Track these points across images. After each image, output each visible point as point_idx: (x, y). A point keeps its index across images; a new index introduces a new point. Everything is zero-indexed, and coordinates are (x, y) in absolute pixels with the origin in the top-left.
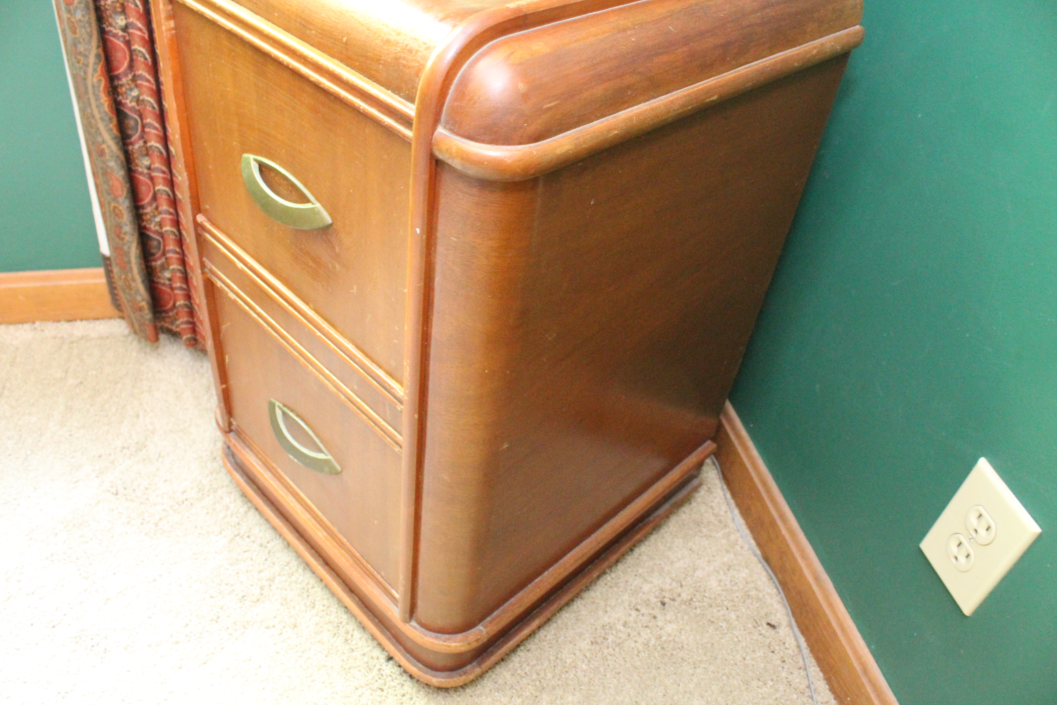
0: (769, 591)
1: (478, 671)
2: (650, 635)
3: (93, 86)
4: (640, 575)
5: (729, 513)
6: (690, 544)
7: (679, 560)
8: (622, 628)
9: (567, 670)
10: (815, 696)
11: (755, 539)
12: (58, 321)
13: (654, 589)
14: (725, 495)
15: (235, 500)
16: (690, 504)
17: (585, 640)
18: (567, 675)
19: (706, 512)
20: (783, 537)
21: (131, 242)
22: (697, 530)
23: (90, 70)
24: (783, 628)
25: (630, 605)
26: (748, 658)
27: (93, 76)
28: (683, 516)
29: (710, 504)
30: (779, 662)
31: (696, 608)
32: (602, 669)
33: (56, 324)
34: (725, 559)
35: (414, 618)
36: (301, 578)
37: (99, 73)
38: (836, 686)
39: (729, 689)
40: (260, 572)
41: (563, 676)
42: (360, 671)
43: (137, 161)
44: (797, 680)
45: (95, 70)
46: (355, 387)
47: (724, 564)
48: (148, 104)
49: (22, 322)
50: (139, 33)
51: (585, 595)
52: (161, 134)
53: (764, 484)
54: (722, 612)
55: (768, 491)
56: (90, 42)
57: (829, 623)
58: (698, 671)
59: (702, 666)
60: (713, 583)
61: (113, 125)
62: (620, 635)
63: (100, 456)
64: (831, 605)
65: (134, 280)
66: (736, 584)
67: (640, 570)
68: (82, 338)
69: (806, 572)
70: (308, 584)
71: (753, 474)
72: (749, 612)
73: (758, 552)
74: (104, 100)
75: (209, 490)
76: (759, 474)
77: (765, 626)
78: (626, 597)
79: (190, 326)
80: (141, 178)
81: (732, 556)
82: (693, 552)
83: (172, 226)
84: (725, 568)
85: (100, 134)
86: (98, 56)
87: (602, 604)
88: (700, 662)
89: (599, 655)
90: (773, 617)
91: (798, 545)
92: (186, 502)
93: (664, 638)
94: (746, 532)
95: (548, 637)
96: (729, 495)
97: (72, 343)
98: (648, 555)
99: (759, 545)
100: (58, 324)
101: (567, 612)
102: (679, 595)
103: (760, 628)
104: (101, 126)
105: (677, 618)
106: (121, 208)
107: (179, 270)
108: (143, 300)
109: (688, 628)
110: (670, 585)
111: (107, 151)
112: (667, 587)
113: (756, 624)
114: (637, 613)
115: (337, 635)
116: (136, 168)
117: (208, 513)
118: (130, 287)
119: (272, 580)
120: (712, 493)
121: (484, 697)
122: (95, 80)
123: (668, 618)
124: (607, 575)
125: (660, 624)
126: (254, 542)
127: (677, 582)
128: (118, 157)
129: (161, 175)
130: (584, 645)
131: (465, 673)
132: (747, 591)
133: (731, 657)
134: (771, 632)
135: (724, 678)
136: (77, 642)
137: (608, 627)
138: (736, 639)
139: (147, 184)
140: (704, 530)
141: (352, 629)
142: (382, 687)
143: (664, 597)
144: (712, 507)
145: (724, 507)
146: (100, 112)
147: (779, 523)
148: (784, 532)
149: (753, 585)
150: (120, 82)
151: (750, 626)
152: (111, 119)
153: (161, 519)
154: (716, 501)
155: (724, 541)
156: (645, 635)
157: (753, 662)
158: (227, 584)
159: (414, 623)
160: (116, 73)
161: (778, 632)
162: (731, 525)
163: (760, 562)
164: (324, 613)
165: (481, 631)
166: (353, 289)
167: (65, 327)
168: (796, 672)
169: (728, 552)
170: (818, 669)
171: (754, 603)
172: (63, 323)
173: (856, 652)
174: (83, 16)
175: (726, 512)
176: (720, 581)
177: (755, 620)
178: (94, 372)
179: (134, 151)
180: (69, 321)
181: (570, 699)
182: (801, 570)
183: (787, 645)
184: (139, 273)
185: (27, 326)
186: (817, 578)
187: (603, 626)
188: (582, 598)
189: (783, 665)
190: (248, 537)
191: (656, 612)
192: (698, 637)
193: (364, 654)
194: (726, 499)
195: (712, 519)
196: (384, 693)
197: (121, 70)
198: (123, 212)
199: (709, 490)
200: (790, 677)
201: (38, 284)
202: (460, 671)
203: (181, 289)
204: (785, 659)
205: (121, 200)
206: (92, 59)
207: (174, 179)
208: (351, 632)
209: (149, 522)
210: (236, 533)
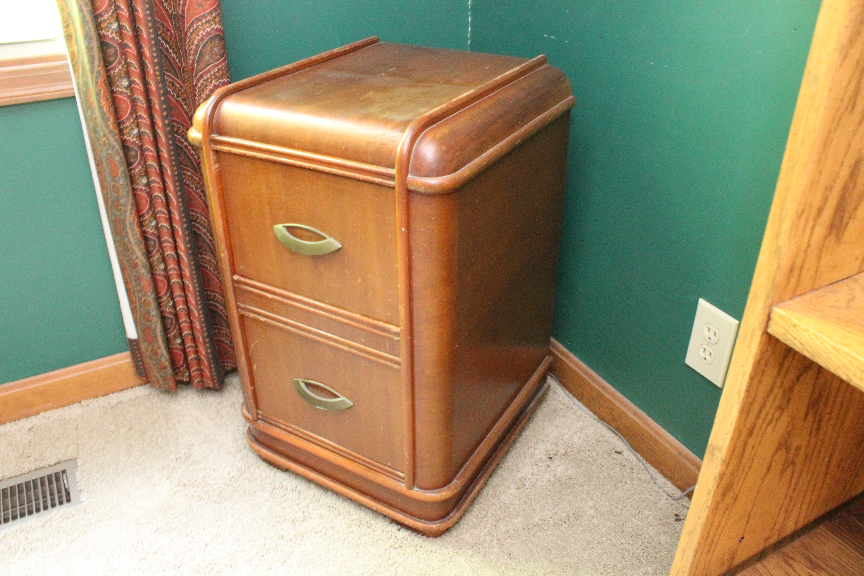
0: (610, 435)
1: (458, 515)
2: (550, 476)
3: (130, 224)
4: (531, 447)
5: (571, 401)
6: (554, 423)
7: (551, 433)
8: (532, 477)
9: (508, 506)
10: (657, 482)
11: (591, 410)
12: (97, 397)
13: (542, 452)
14: (565, 392)
15: (264, 470)
16: (546, 402)
17: (512, 489)
18: (509, 510)
19: (557, 404)
20: (609, 399)
21: (157, 322)
22: (555, 415)
23: (128, 213)
24: (625, 452)
25: (531, 464)
26: (611, 473)
27: (130, 217)
28: (545, 410)
29: (558, 400)
30: (630, 471)
31: (571, 456)
32: (528, 501)
33: (96, 400)
34: (578, 426)
35: (416, 484)
36: (326, 501)
37: (134, 215)
38: (666, 472)
39: (606, 491)
40: (298, 505)
41: (507, 511)
42: (384, 541)
43: (156, 268)
44: (644, 476)
45: (131, 214)
46: (363, 341)
47: (578, 428)
48: (165, 228)
49: (73, 403)
50: (158, 185)
51: (503, 466)
52: (173, 245)
53: (587, 374)
54: (587, 454)
55: (591, 377)
56: (128, 196)
57: (651, 435)
58: (585, 487)
59: (586, 484)
60: (576, 439)
61: (142, 246)
62: (532, 481)
63: (164, 468)
64: (648, 425)
65: (159, 348)
66: (589, 437)
67: (530, 445)
68: (118, 404)
69: (629, 413)
70: (331, 503)
71: (579, 371)
72: (603, 450)
73: (596, 418)
74: (137, 230)
75: (245, 468)
76: (583, 370)
77: (615, 454)
78: (527, 460)
79: (199, 372)
80: (159, 278)
81: (581, 423)
82: (558, 427)
83: (184, 305)
84: (580, 430)
85: (135, 254)
86: (132, 204)
87: (515, 468)
88: (584, 482)
89: (524, 494)
90: (617, 449)
91: (618, 400)
92: (232, 480)
93: (558, 476)
94: (585, 409)
95: (490, 493)
96: (567, 392)
97: (113, 408)
98: (531, 436)
99: (595, 413)
100: (98, 399)
101: (495, 477)
102: (558, 452)
103: (612, 456)
104: (136, 248)
105: (562, 463)
106: (149, 300)
107: (190, 334)
108: (166, 361)
109: (570, 466)
110: (551, 447)
111: (139, 264)
112: (549, 448)
113: (609, 455)
114: (537, 466)
115: (361, 526)
116: (156, 272)
117: (250, 482)
118: (156, 354)
119: (308, 507)
120: (557, 393)
121: (465, 534)
122: (131, 219)
123: (556, 464)
124: (512, 452)
125: (553, 469)
126: (287, 490)
127: (555, 444)
128: (146, 266)
129: (175, 272)
130: (513, 491)
131: (451, 518)
132: (598, 439)
133: (601, 475)
134: (620, 456)
135: (601, 486)
136: (198, 572)
137: (523, 479)
138: (600, 466)
139: (163, 281)
140: (560, 414)
141: (369, 520)
142: (401, 545)
143: (550, 455)
144: (560, 401)
145: (567, 399)
146: (134, 239)
147: (603, 392)
148: (608, 396)
149: (600, 435)
150: (144, 219)
151: (606, 456)
152: (141, 242)
153: (221, 492)
154: (561, 397)
155: (574, 417)
156: (547, 476)
157: (615, 474)
158: (280, 517)
159: (416, 489)
160: (142, 213)
161: (623, 456)
162: (575, 407)
163: (599, 422)
164: (348, 516)
165: (457, 483)
166: (358, 280)
167: (102, 400)
168: (642, 473)
169: (578, 421)
170: (653, 468)
171: (604, 444)
172: (101, 398)
173: (671, 445)
174: (124, 182)
175: (569, 401)
176: (580, 438)
177: (608, 452)
178: (136, 421)
179: (154, 261)
180: (104, 396)
181: (516, 521)
182: (625, 413)
183: (631, 460)
184: (163, 342)
185: (76, 405)
186: (636, 414)
187: (520, 479)
188: (502, 468)
189: (633, 471)
190: (282, 488)
191: (548, 463)
192: (578, 470)
193: (383, 531)
194: (566, 394)
195: (562, 407)
196: (404, 548)
197: (145, 211)
198: (151, 302)
199: (554, 392)
200: (639, 476)
201: (83, 373)
202: (448, 517)
203: (192, 346)
204: (633, 468)
205: (149, 294)
206: (129, 207)
207: (183, 273)
208: (370, 522)
209: (213, 496)
210: (273, 487)
